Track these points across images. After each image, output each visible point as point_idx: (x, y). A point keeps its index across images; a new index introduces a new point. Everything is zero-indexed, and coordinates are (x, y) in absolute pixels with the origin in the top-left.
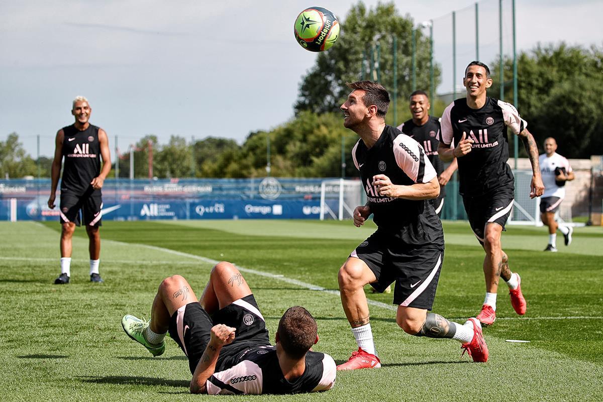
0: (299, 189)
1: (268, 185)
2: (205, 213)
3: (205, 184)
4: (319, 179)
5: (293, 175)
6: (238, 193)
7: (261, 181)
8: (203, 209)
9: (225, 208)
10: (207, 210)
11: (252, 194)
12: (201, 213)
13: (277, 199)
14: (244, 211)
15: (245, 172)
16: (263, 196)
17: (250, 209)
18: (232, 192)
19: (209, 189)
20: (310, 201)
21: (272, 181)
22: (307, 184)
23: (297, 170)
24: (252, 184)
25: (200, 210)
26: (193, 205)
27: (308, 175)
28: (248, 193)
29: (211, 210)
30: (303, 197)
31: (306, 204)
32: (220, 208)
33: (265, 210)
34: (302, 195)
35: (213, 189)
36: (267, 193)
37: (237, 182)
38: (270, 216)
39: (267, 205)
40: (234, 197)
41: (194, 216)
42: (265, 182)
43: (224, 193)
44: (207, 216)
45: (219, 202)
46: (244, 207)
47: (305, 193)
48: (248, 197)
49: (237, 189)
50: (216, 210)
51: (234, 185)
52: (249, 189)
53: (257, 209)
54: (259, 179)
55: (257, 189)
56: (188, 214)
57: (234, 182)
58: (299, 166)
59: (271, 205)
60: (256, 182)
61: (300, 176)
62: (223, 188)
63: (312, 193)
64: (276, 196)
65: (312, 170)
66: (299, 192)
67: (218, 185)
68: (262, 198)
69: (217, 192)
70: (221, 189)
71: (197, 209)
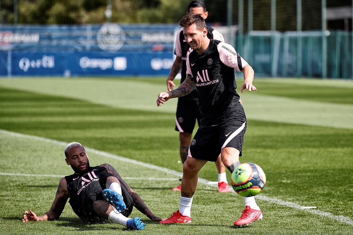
0: (146, 38)
1: (108, 34)
2: (30, 68)
3: (31, 32)
4: (170, 26)
5: (134, 19)
6: (71, 43)
7: (99, 28)
8: (28, 64)
9: (56, 62)
10: (33, 64)
11: (88, 44)
12: (26, 68)
13: (119, 50)
14: (79, 67)
15: (73, 15)
16: (103, 47)
17: (86, 63)
18: (64, 42)
19: (35, 38)
20: (160, 53)
21: (114, 29)
22: (157, 31)
23: (141, 13)
24: (88, 31)
25: (24, 64)
26: (16, 59)
27: (153, 20)
28: (83, 42)
29: (38, 64)
30: (151, 48)
31: (156, 56)
32: (49, 62)
33: (105, 64)
34: (149, 45)
35: (41, 38)
36: (107, 43)
37: (70, 30)
38: (111, 73)
39: (107, 58)
40: (66, 48)
41: (17, 72)
42: (104, 29)
43: (54, 43)
44: (33, 72)
45: (48, 55)
46: (79, 61)
47: (154, 43)
48: (84, 48)
49: (70, 38)
50: (45, 65)
51: (66, 34)
52: (85, 38)
53: (94, 63)
54: (97, 26)
55: (94, 37)
56: (9, 68)
57: (66, 30)
58: (141, 7)
59: (112, 57)
60: (93, 29)
61: (143, 20)
62: (53, 37)
63: (163, 43)
64: (119, 46)
65: (159, 13)
66: (146, 43)
67: (46, 34)
68: (100, 50)
69: (45, 43)
70: (49, 38)
71: (21, 64)
